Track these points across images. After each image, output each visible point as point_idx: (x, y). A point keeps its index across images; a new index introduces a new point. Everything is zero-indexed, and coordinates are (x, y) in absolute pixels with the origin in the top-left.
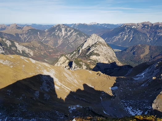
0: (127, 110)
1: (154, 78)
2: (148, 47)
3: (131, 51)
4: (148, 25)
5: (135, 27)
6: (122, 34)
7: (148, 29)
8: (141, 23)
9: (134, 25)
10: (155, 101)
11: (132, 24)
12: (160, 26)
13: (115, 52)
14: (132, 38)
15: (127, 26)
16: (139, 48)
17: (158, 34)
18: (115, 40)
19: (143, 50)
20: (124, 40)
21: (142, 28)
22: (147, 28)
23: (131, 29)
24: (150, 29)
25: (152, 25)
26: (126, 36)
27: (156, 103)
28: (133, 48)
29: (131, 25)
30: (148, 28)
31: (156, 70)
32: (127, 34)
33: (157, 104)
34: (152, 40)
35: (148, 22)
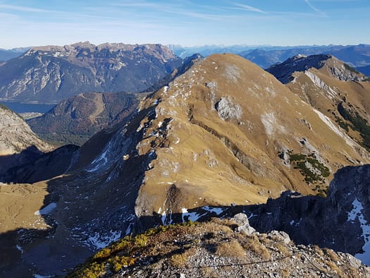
0: (90, 243)
1: (125, 157)
2: (99, 97)
3: (66, 110)
4: (88, 50)
5: (62, 55)
6: (32, 74)
7: (91, 57)
8: (72, 45)
9: (56, 49)
10: (138, 201)
11: (52, 47)
13: (26, 121)
14: (60, 82)
15: (40, 54)
16: (81, 101)
17: (112, 67)
18: (18, 92)
19: (91, 104)
20: (43, 87)
21: (77, 56)
22: (87, 56)
23: (53, 59)
24: (94, 56)
25: (96, 48)
26: (44, 78)
27: (140, 205)
28: (70, 104)
29: (49, 49)
30: (89, 56)
31: (125, 139)
32: (46, 72)
33: (142, 205)
34: (104, 80)
35: (87, 43)
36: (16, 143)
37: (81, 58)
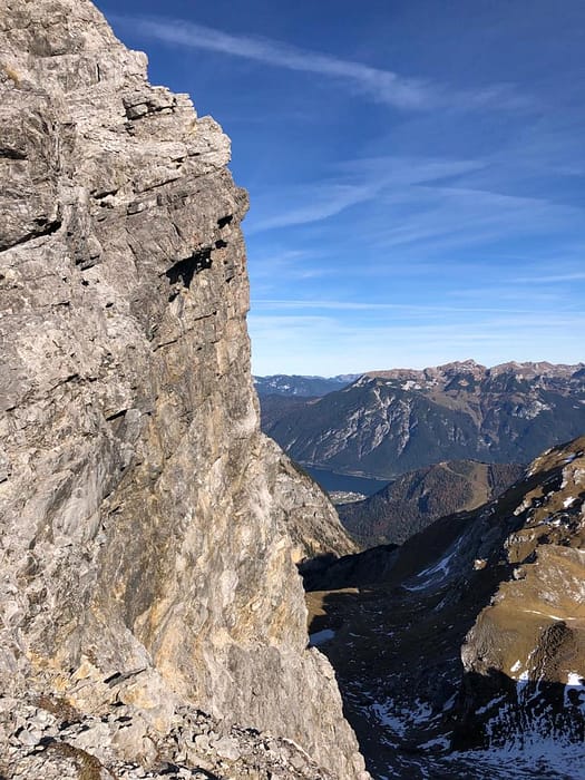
2: (481, 471)
3: (411, 494)
4: (470, 377)
5: (417, 387)
6: (361, 420)
7: (474, 391)
8: (439, 368)
9: (406, 375)
11: (401, 372)
12: (519, 377)
13: (336, 506)
14: (407, 437)
15: (379, 383)
16: (442, 477)
17: (518, 411)
18: (333, 450)
19: (460, 485)
20: (375, 444)
21: (446, 389)
22: (467, 388)
23: (400, 394)
24: (482, 390)
25: (488, 373)
26: (379, 428)
28: (419, 481)
29: (396, 376)
30: (470, 389)
32: (385, 416)
34: (497, 440)
35: (469, 363)
36: (309, 540)
37: (454, 392)
